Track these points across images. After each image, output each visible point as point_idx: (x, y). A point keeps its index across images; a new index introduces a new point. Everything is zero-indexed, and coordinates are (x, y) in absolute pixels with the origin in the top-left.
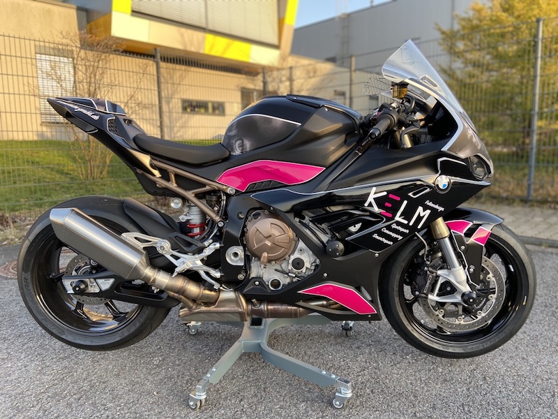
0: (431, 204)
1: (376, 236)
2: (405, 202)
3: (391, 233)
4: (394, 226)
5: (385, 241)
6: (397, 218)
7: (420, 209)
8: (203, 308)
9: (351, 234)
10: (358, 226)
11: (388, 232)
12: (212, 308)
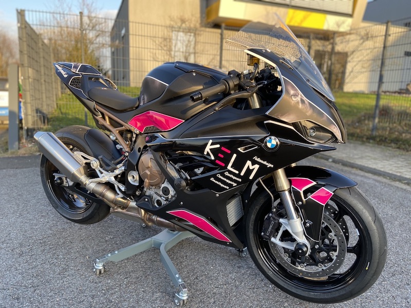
0: (259, 160)
1: (212, 179)
2: (235, 155)
3: (225, 180)
4: (227, 174)
5: (222, 185)
6: (229, 167)
7: (249, 163)
8: (120, 210)
9: (196, 175)
10: (201, 169)
11: (222, 178)
12: (124, 211)
